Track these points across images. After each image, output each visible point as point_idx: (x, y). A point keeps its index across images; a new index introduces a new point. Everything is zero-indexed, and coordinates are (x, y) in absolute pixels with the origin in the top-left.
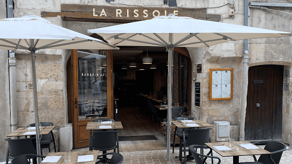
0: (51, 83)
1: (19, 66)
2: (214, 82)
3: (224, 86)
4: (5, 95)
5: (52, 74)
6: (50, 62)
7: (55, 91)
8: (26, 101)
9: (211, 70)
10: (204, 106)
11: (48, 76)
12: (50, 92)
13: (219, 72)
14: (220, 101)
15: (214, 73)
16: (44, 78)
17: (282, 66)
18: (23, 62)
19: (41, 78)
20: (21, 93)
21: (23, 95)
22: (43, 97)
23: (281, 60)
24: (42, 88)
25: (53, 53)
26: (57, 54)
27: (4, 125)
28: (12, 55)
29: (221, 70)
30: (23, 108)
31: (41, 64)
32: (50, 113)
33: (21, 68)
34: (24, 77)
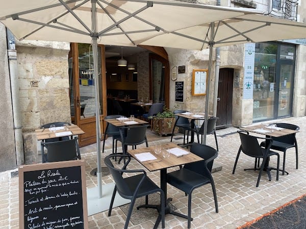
0: (57, 80)
1: (19, 60)
2: (196, 81)
3: (202, 84)
4: (5, 94)
5: (58, 70)
6: (55, 58)
7: (61, 90)
8: (29, 101)
9: (194, 71)
10: (187, 101)
11: (54, 73)
12: (56, 90)
13: (199, 72)
14: (199, 96)
15: (196, 73)
16: (48, 76)
17: (233, 69)
18: (24, 55)
19: (45, 75)
20: (22, 91)
21: (25, 94)
22: (48, 95)
23: (236, 64)
24: (47, 85)
25: (61, 48)
26: (65, 49)
27: (5, 129)
28: (13, 46)
29: (201, 71)
30: (25, 108)
31: (45, 59)
32: (56, 112)
33: (22, 63)
34: (25, 74)
